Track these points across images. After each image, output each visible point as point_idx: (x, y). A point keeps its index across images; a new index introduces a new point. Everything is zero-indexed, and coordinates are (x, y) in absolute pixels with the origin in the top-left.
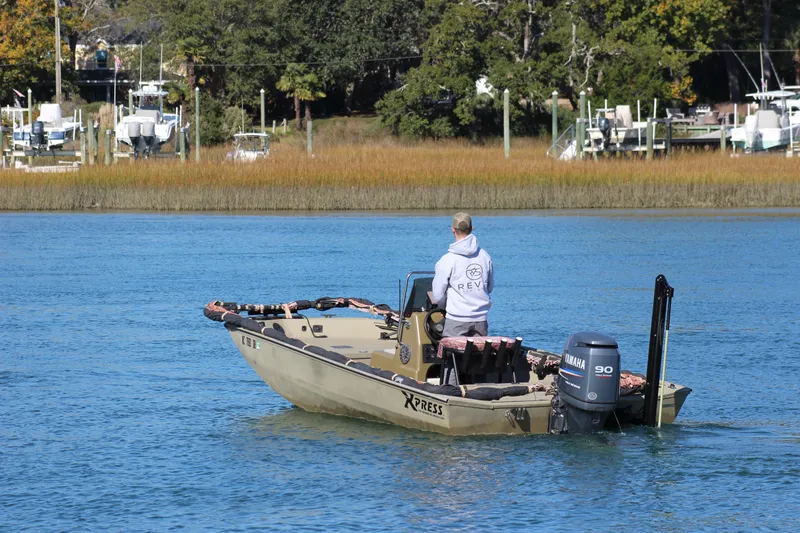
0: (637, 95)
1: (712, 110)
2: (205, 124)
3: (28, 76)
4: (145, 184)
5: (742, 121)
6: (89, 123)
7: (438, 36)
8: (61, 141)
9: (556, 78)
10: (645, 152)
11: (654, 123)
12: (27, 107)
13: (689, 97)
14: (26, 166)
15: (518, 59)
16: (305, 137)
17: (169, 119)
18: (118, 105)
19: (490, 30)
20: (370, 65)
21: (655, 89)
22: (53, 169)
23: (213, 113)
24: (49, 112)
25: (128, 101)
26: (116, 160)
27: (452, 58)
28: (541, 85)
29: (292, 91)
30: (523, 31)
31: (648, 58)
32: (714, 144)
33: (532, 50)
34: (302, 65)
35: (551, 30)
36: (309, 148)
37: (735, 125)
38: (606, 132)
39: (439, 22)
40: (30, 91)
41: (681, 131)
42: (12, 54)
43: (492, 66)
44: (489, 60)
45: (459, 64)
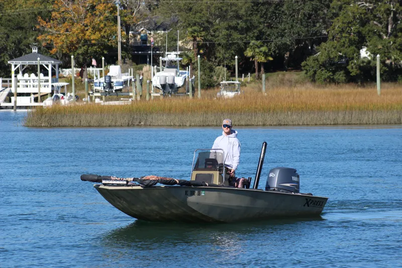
2: (203, 77)
3: (102, 50)
4: (169, 111)
6: (137, 76)
7: (338, 24)
8: (121, 87)
12: (102, 67)
14: (102, 101)
15: (385, 37)
16: (261, 83)
17: (182, 74)
18: (153, 66)
19: (368, 21)
20: (298, 42)
22: (117, 103)
23: (208, 70)
24: (114, 70)
25: (159, 63)
26: (152, 98)
27: (345, 37)
28: (398, 52)
29: (253, 57)
30: (388, 21)
33: (393, 32)
34: (259, 41)
36: (264, 90)
39: (338, 16)
40: (103, 58)
42: (93, 37)
43: (369, 41)
44: (367, 37)
45: (350, 40)
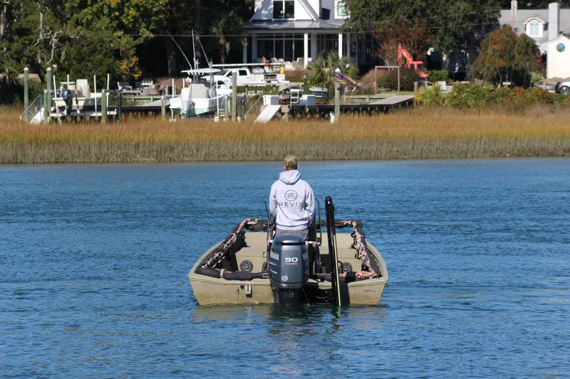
0: (93, 71)
1: (154, 83)
5: (178, 92)
9: (27, 57)
10: (100, 117)
11: (108, 94)
13: (136, 73)
21: (108, 66)
28: (15, 62)
31: (102, 41)
32: (157, 110)
33: (7, 33)
35: (22, 17)
37: (173, 96)
38: (69, 101)
41: (130, 101)
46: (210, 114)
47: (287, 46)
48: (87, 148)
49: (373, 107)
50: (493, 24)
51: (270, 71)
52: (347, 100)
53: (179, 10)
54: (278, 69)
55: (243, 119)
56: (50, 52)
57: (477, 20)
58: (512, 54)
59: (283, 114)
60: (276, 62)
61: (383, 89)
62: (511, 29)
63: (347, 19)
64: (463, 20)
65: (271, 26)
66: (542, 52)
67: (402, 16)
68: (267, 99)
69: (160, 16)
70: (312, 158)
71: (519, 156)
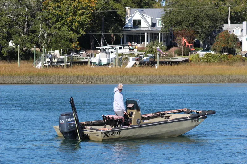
0: (61, 47)
1: (85, 52)
5: (95, 56)
9: (35, 41)
10: (64, 66)
11: (67, 56)
13: (78, 48)
19: (13, 25)
21: (67, 45)
28: (30, 43)
30: (24, 26)
31: (65, 35)
32: (86, 63)
33: (27, 32)
35: (33, 26)
37: (93, 57)
38: (51, 59)
41: (75, 59)
43: (14, 37)
44: (13, 35)
45: (3, 36)
46: (108, 64)
47: (138, 38)
48: (59, 78)
49: (172, 62)
50: (221, 29)
51: (132, 48)
52: (162, 59)
53: (96, 23)
54: (135, 47)
55: (120, 67)
56: (44, 40)
57: (214, 28)
58: (228, 41)
59: (137, 65)
60: (134, 44)
61: (176, 55)
62: (228, 31)
63: (163, 27)
64: (209, 28)
65: (132, 30)
66: (240, 41)
67: (184, 26)
68: (130, 59)
69: (88, 26)
70: (148, 82)
71: (231, 82)
